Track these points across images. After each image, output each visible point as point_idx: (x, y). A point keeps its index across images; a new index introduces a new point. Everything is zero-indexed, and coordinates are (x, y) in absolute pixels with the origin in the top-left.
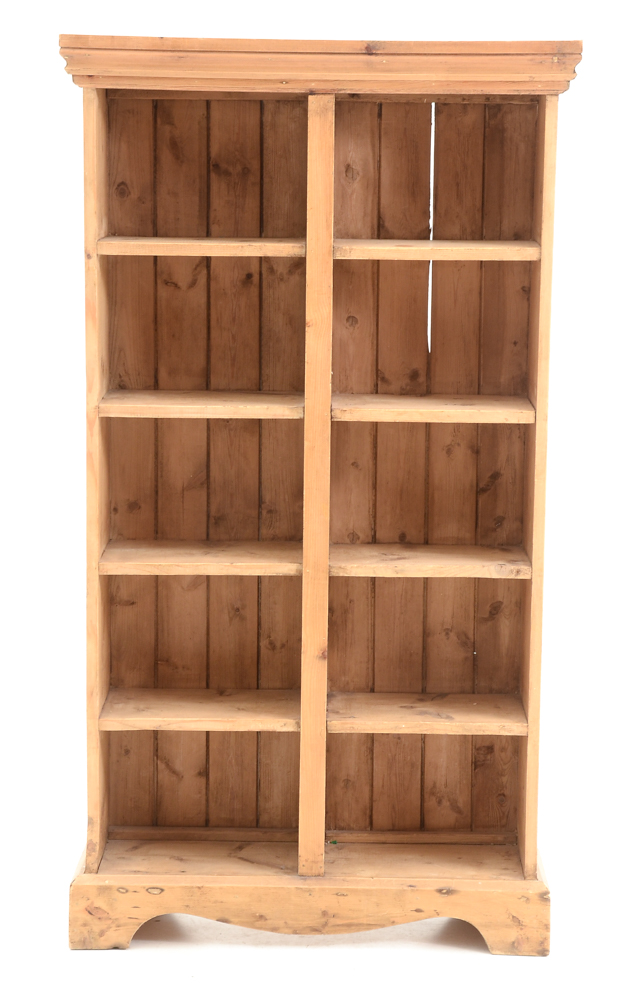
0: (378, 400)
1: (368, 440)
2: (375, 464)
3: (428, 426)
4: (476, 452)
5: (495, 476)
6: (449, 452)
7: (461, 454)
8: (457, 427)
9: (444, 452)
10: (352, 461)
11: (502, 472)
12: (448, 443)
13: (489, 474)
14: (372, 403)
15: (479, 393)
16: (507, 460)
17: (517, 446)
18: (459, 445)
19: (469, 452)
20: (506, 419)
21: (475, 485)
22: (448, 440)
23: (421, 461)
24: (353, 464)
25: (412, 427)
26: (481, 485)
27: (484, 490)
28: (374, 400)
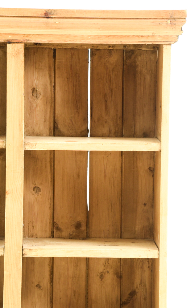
0: (54, 242)
1: (47, 269)
2: (52, 286)
3: (87, 260)
4: (120, 277)
5: (133, 293)
6: (102, 277)
7: (110, 278)
8: (107, 260)
9: (99, 277)
10: (36, 284)
11: (137, 291)
12: (101, 271)
13: (129, 292)
14: (50, 244)
15: (121, 238)
16: (141, 283)
17: (147, 273)
18: (108, 272)
19: (115, 277)
20: (140, 256)
21: (119, 299)
22: (101, 269)
23: (83, 284)
24: (37, 286)
25: (77, 260)
26: (123, 300)
27: (125, 303)
28: (52, 243)
